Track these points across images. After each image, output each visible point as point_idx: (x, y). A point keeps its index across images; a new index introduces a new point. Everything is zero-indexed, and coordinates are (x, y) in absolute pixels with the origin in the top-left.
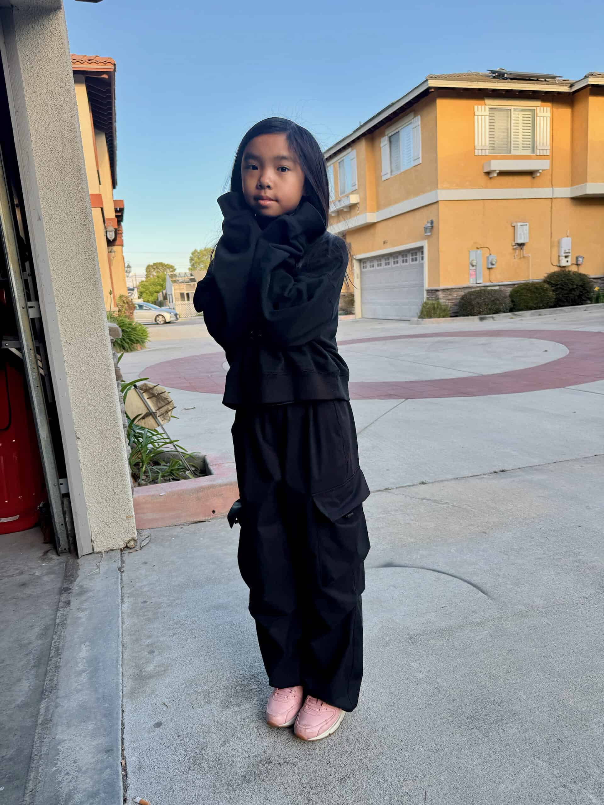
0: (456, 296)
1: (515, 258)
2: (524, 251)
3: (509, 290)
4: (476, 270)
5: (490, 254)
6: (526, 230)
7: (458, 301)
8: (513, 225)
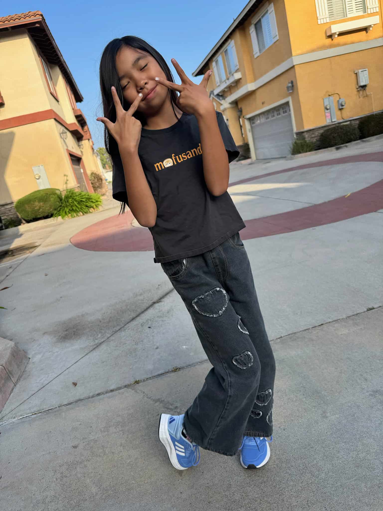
0: (317, 134)
1: (360, 98)
2: (367, 91)
3: (358, 122)
4: (330, 112)
5: (340, 98)
6: (366, 74)
7: (319, 138)
8: (355, 72)
